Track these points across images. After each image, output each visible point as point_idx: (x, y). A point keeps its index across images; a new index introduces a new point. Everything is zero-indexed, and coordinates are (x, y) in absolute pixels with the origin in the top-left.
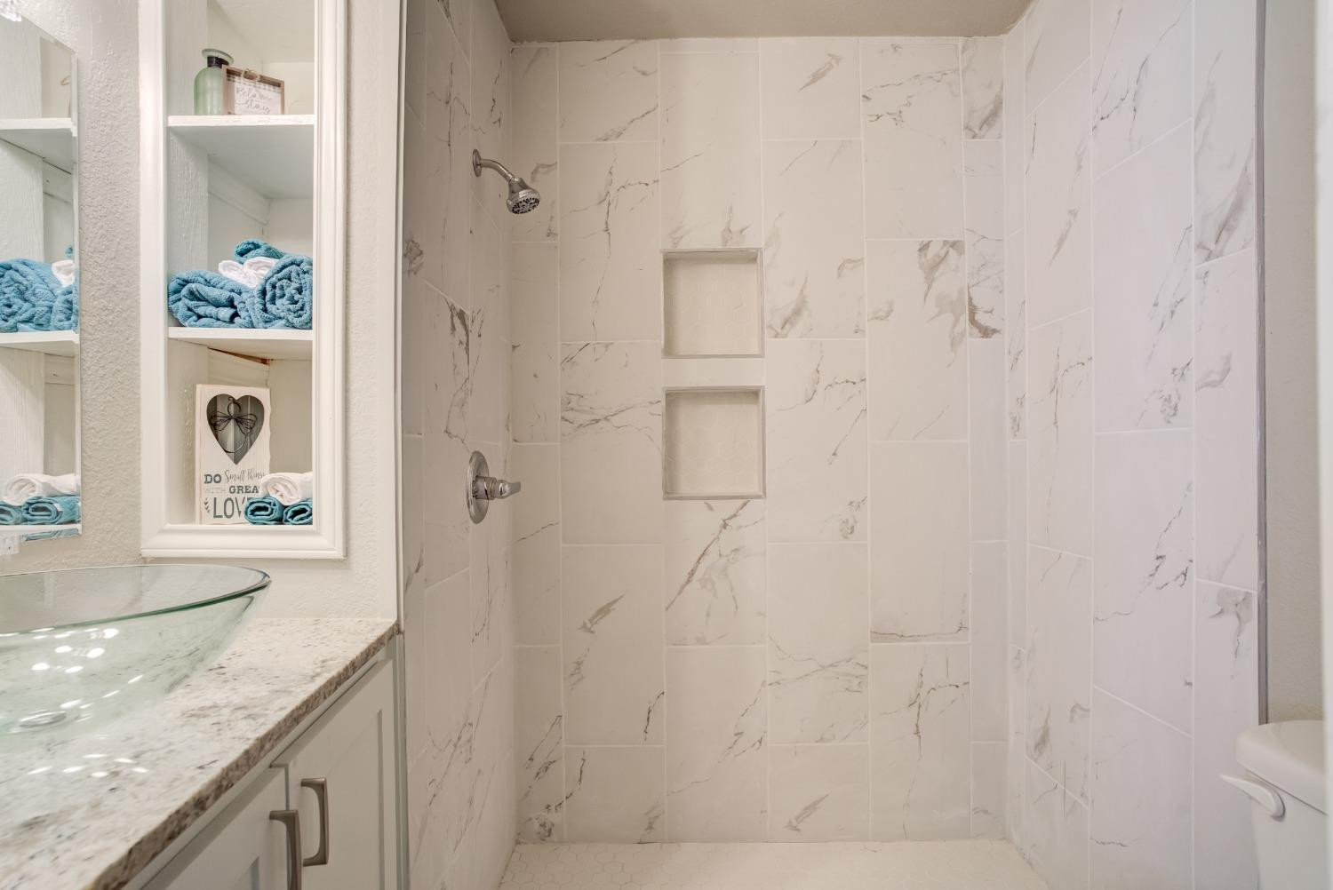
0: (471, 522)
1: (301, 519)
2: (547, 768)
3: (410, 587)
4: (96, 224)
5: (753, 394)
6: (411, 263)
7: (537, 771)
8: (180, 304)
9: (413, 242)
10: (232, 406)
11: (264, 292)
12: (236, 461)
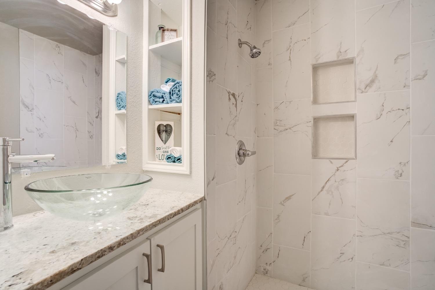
0: (238, 164)
1: (179, 161)
2: (266, 250)
3: (209, 186)
4: (131, 79)
5: (352, 117)
6: (210, 78)
7: (263, 250)
8: (151, 99)
9: (211, 71)
10: (164, 127)
11: (170, 93)
12: (165, 144)
